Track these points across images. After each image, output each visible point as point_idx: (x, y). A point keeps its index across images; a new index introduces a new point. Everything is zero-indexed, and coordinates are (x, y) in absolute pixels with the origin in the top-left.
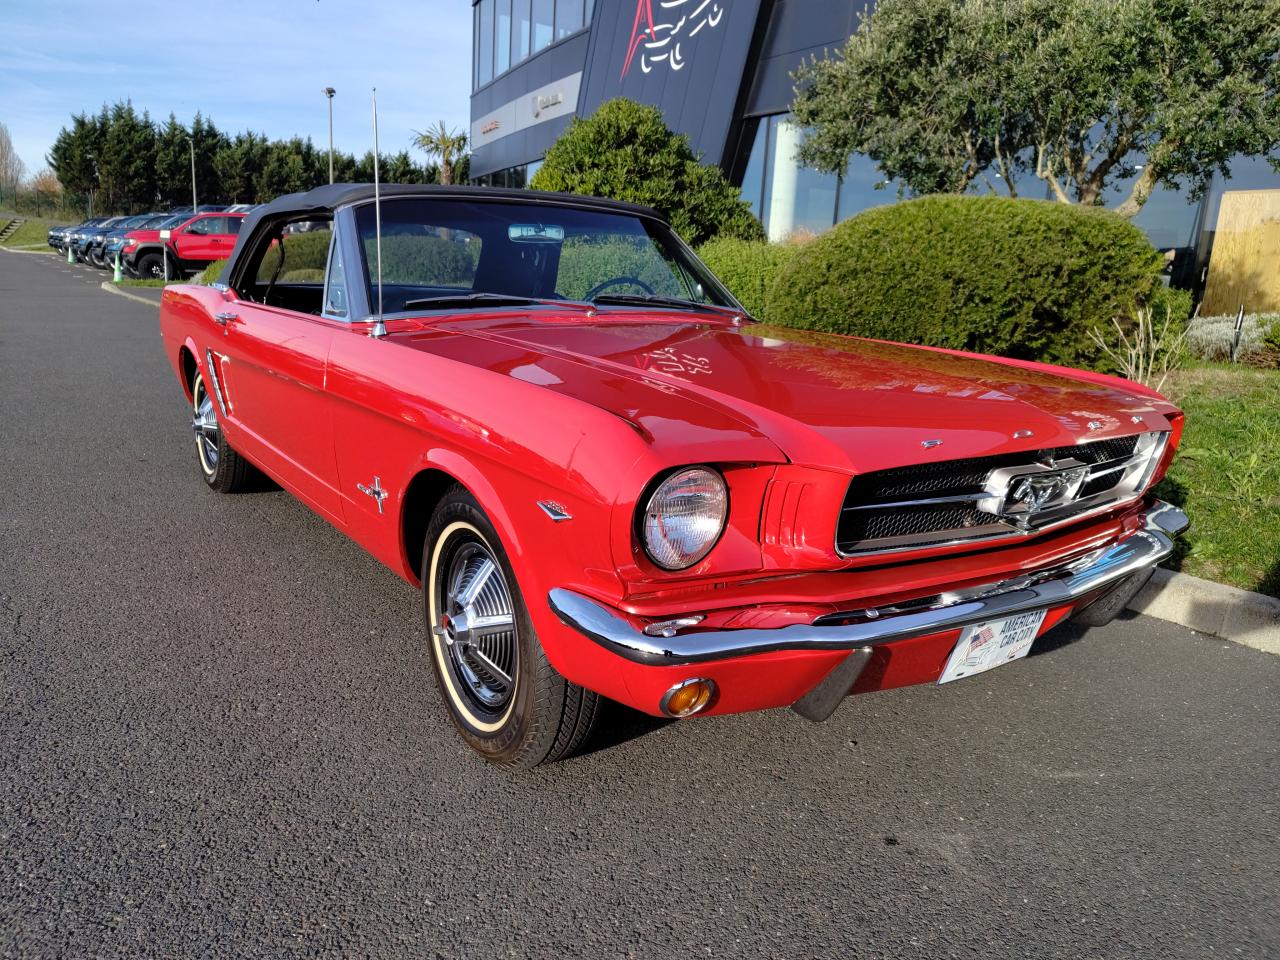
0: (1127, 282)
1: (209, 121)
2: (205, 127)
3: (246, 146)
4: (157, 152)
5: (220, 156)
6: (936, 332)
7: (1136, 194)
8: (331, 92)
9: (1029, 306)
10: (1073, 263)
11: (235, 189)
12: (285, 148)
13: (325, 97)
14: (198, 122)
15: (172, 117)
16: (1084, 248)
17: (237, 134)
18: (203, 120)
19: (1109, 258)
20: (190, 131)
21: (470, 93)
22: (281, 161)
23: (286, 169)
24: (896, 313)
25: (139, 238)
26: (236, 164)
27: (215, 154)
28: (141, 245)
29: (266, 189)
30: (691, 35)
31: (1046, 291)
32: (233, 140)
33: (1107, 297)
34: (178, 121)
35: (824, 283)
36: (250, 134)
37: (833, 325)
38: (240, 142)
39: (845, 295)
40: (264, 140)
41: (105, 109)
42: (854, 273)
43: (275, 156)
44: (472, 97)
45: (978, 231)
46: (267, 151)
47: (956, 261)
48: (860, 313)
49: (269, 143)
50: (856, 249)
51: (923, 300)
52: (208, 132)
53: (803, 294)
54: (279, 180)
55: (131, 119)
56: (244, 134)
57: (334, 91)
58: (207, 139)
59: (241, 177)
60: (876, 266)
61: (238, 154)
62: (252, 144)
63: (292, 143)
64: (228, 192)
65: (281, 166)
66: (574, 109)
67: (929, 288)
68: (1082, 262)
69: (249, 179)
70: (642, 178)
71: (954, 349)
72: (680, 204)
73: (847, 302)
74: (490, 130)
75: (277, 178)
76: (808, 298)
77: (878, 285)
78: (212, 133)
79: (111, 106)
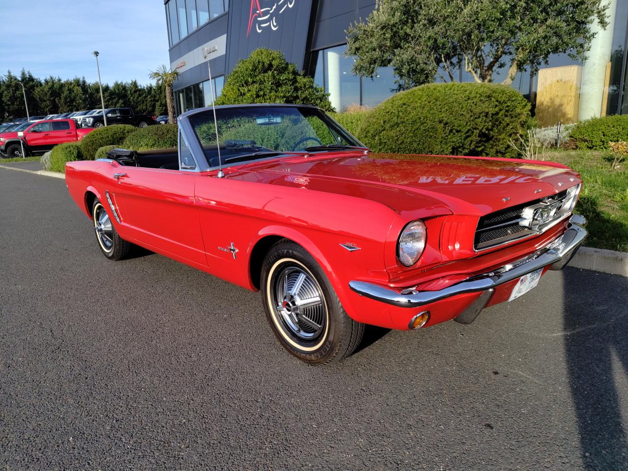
0: (516, 117)
1: (29, 73)
2: (28, 76)
3: (50, 84)
4: (3, 91)
5: (37, 90)
6: (438, 148)
7: (510, 75)
8: (97, 53)
9: (477, 132)
10: (492, 110)
11: (47, 107)
12: (71, 84)
13: (94, 56)
14: (23, 74)
15: (9, 72)
16: (497, 103)
17: (45, 78)
18: (26, 73)
19: (508, 106)
20: (20, 79)
21: (168, 49)
22: (70, 91)
23: (73, 94)
24: (419, 141)
25: (5, 136)
26: (46, 94)
27: (34, 90)
28: (7, 141)
29: (64, 105)
30: (280, 12)
31: (483, 124)
32: (43, 81)
33: (508, 125)
34: (12, 74)
35: (384, 130)
36: (51, 78)
37: (391, 149)
38: (46, 82)
39: (394, 135)
40: (60, 80)
42: (397, 124)
43: (66, 88)
44: (169, 51)
45: (451, 100)
46: (62, 86)
47: (444, 115)
48: (403, 142)
49: (62, 82)
50: (397, 113)
51: (431, 134)
52: (29, 78)
53: (374, 136)
54: (70, 100)
56: (48, 78)
57: (98, 53)
58: (29, 82)
59: (49, 100)
60: (407, 120)
61: (46, 89)
62: (53, 83)
63: (74, 80)
64: (44, 109)
65: (70, 93)
66: (224, 53)
67: (433, 128)
68: (497, 109)
69: (54, 101)
70: (277, 87)
71: (447, 155)
72: (297, 97)
73: (396, 138)
74: (181, 66)
75: (69, 99)
76: (377, 138)
77: (410, 129)
78: (31, 79)
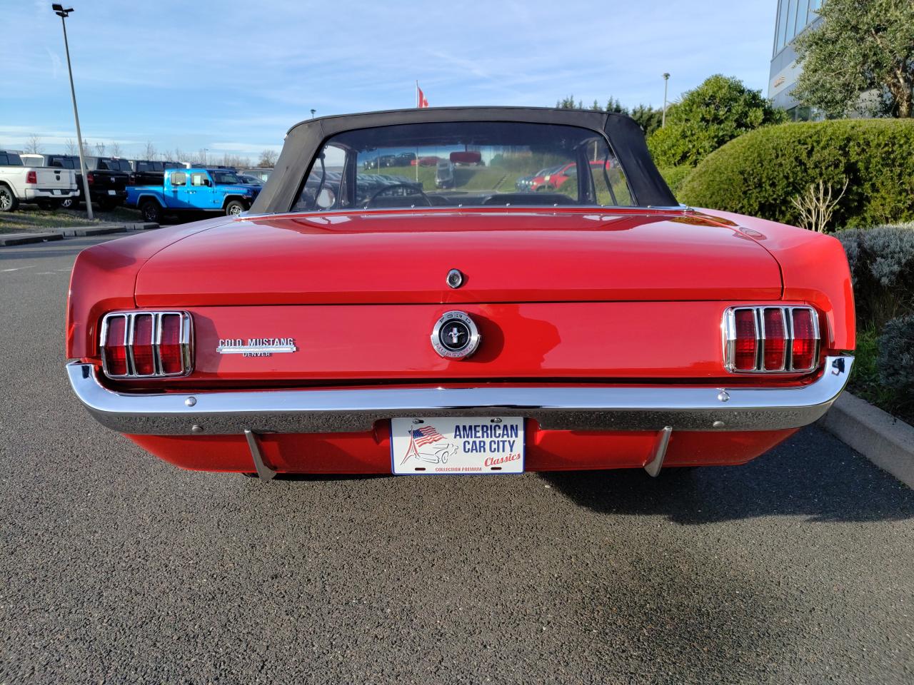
1: (617, 101)
2: (615, 106)
3: (638, 115)
8: (667, 76)
12: (663, 112)
13: (663, 79)
14: (610, 104)
15: (596, 103)
17: (633, 108)
18: (614, 102)
20: (605, 110)
21: (771, 58)
32: (630, 112)
34: (598, 105)
36: (641, 107)
38: (635, 112)
40: (650, 109)
41: (558, 104)
43: (656, 119)
44: (772, 61)
46: (651, 117)
49: (653, 111)
52: (615, 109)
55: (572, 107)
56: (638, 107)
58: (614, 114)
61: (632, 121)
62: (642, 113)
74: (779, 84)
78: (618, 110)
79: (561, 101)
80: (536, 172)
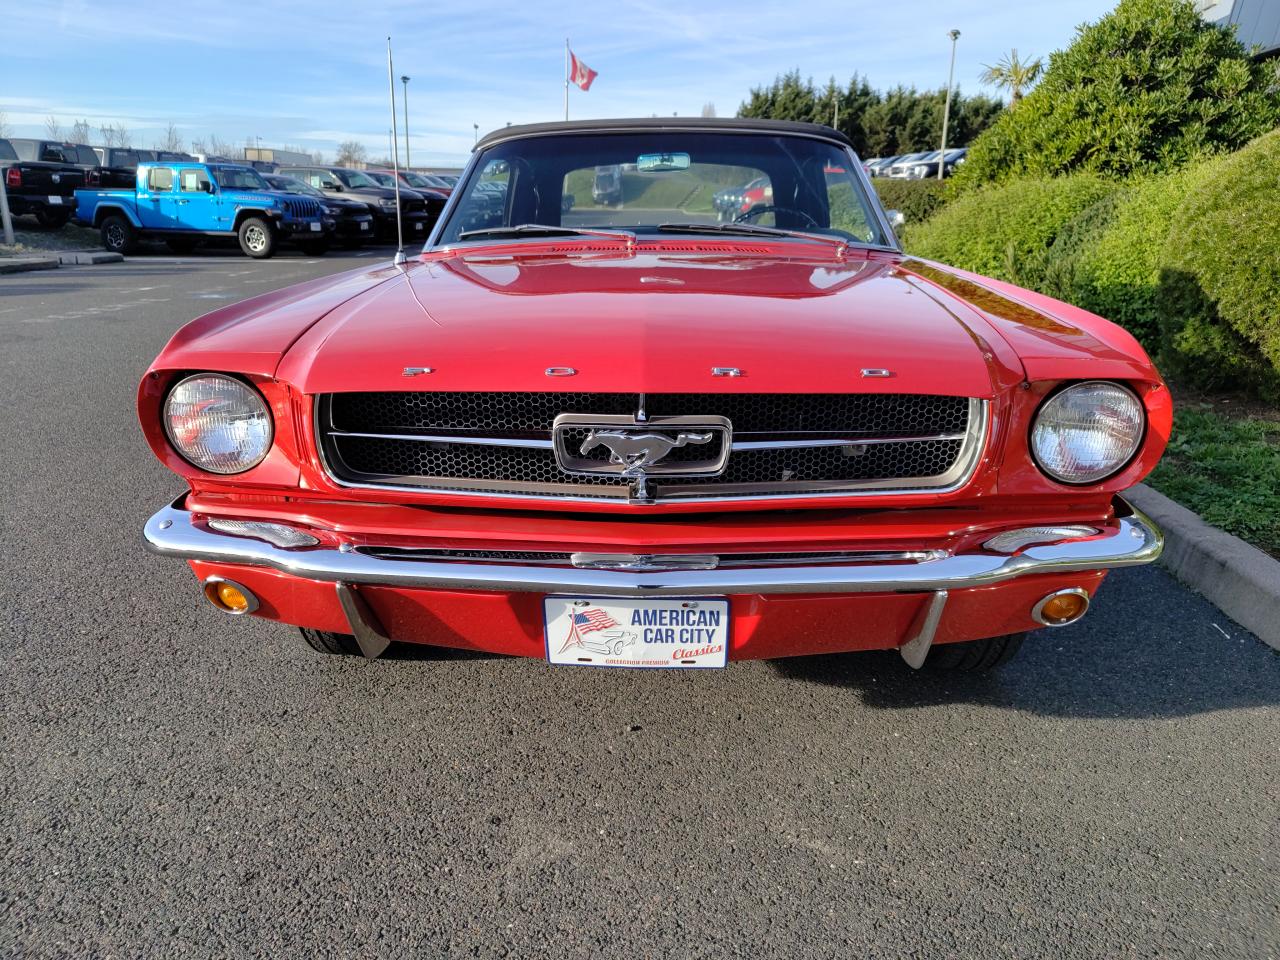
1: (864, 79)
2: (860, 86)
3: (894, 101)
4: (814, 116)
5: (870, 111)
11: (879, 144)
12: (932, 99)
13: (952, 40)
14: (854, 83)
15: (832, 80)
17: (887, 90)
18: (859, 79)
20: (846, 92)
22: (927, 112)
23: (930, 119)
26: (882, 119)
27: (864, 112)
29: (907, 142)
32: (884, 96)
34: (836, 84)
36: (900, 88)
38: (890, 97)
40: (913, 93)
41: (777, 80)
43: (921, 108)
46: (914, 104)
49: (917, 96)
52: (863, 90)
54: (921, 132)
55: (797, 86)
56: (894, 88)
58: (858, 100)
59: (885, 132)
61: (884, 112)
62: (900, 98)
63: (940, 92)
64: (872, 148)
65: (924, 117)
69: (893, 132)
75: (919, 129)
78: (865, 92)
79: (782, 76)
80: (746, 183)
